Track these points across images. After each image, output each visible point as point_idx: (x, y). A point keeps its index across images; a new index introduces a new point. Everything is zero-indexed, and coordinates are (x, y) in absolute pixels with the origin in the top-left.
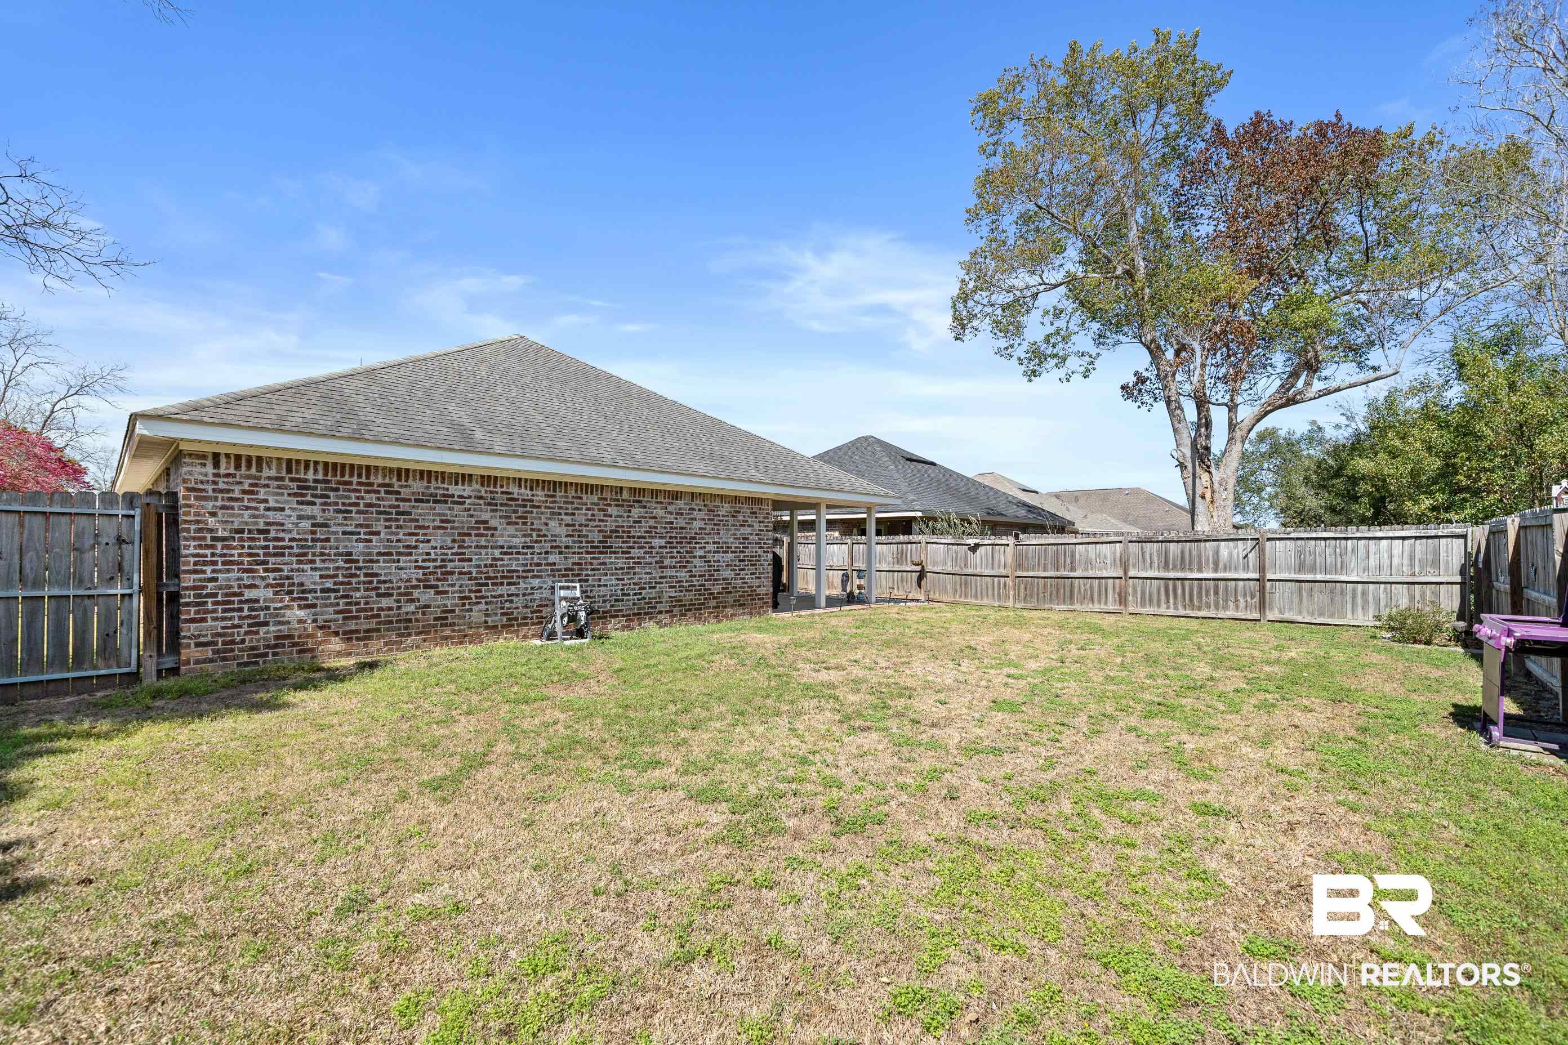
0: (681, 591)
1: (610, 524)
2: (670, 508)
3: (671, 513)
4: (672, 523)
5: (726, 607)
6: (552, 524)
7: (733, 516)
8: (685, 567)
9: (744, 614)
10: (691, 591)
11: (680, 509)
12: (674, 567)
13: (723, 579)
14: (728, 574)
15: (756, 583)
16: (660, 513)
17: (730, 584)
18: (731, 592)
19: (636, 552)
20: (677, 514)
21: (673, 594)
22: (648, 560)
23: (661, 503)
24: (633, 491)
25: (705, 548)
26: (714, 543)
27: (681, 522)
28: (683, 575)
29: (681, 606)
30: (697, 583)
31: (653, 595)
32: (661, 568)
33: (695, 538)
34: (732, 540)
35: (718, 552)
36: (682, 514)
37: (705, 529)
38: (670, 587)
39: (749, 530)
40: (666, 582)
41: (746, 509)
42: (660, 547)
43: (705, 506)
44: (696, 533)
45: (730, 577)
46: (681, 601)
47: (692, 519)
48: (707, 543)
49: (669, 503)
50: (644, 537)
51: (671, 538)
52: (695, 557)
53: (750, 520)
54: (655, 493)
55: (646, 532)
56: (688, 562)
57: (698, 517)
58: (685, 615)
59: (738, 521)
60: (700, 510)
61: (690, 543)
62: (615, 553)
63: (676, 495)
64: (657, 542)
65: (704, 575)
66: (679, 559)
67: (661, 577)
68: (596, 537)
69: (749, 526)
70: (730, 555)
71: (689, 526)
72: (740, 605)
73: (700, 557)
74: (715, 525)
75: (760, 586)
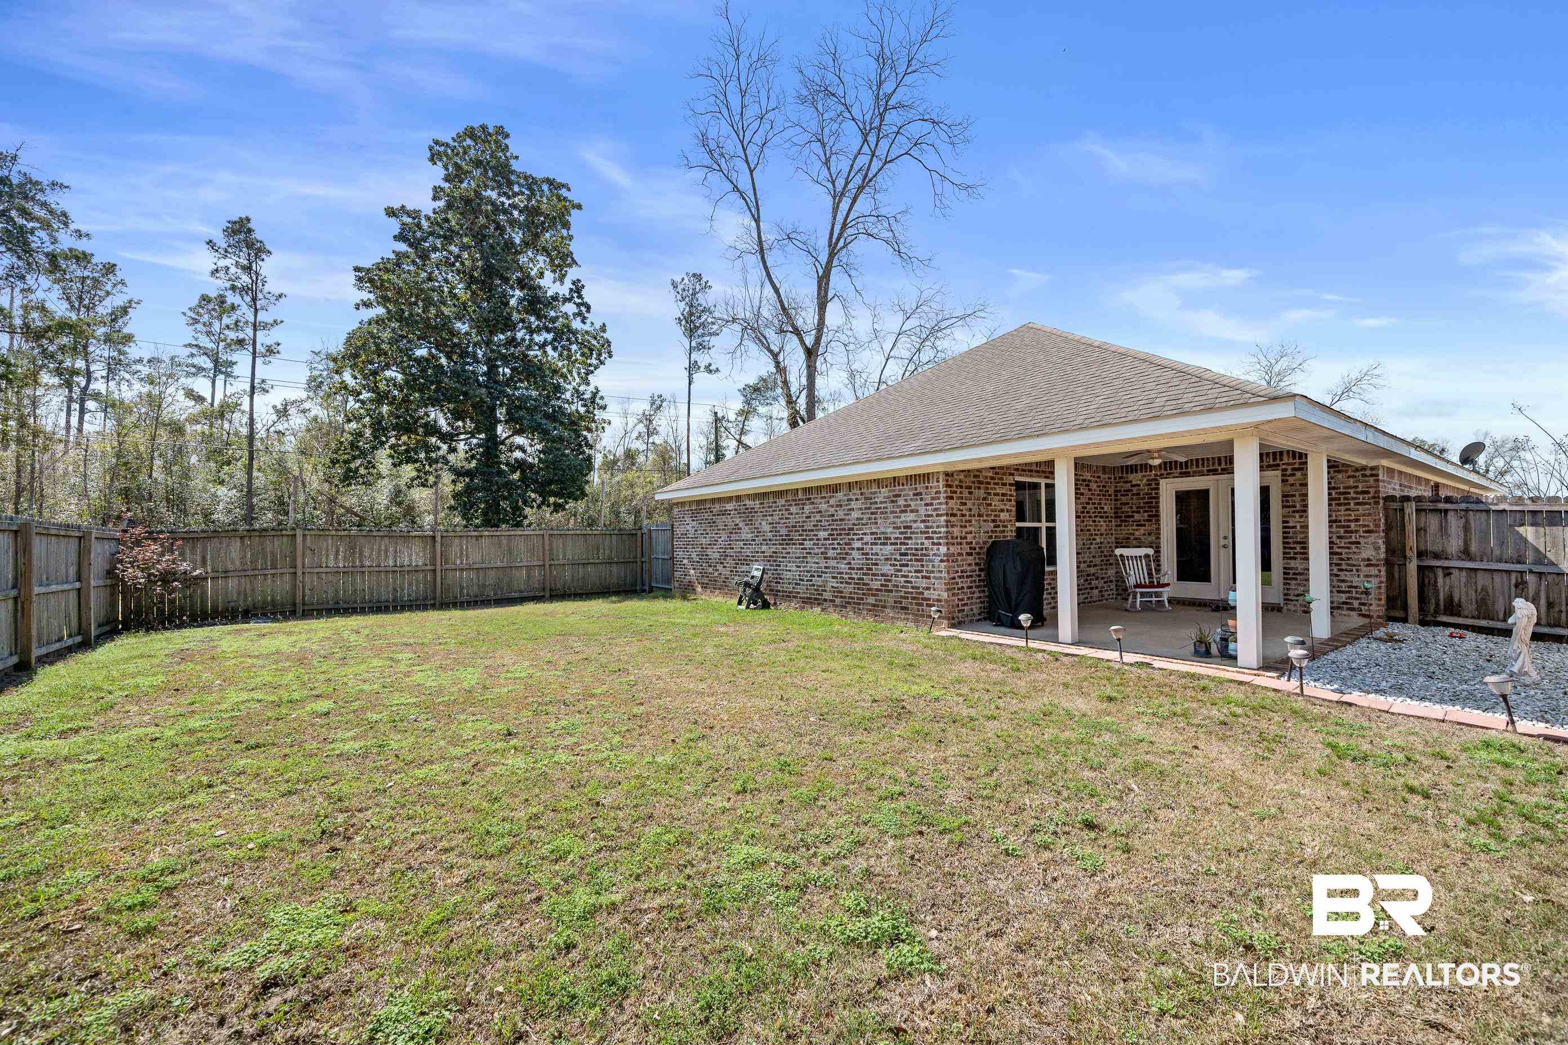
0: (842, 583)
1: (792, 521)
2: (832, 502)
3: (832, 506)
4: (833, 515)
5: (885, 607)
6: (764, 523)
7: (893, 502)
8: (844, 558)
9: (908, 619)
10: (850, 583)
11: (840, 501)
12: (836, 558)
13: (882, 575)
14: (887, 569)
15: (923, 583)
16: (824, 507)
17: (890, 581)
18: (891, 591)
19: (808, 544)
20: (837, 506)
21: (835, 585)
22: (816, 551)
23: (824, 497)
24: (805, 490)
25: (862, 539)
26: (872, 534)
27: (841, 514)
28: (843, 567)
29: (841, 597)
30: (856, 576)
31: (820, 584)
32: (825, 558)
33: (852, 529)
34: (890, 530)
35: (876, 544)
36: (841, 506)
37: (862, 519)
38: (833, 577)
39: (912, 516)
40: (830, 573)
41: (908, 491)
42: (825, 539)
43: (862, 494)
44: (854, 524)
45: (889, 572)
46: (841, 592)
47: (850, 510)
48: (865, 534)
49: (831, 497)
50: (812, 530)
51: (832, 530)
52: (853, 549)
53: (912, 504)
54: (819, 489)
55: (814, 526)
56: (847, 554)
57: (855, 507)
58: (846, 607)
59: (899, 506)
60: (857, 499)
61: (848, 534)
62: (794, 544)
63: (834, 488)
64: (822, 534)
65: (862, 569)
66: (839, 551)
67: (826, 567)
68: (784, 531)
69: (912, 511)
70: (889, 547)
71: (847, 517)
72: (903, 608)
73: (858, 549)
74: (872, 513)
75: (928, 589)
